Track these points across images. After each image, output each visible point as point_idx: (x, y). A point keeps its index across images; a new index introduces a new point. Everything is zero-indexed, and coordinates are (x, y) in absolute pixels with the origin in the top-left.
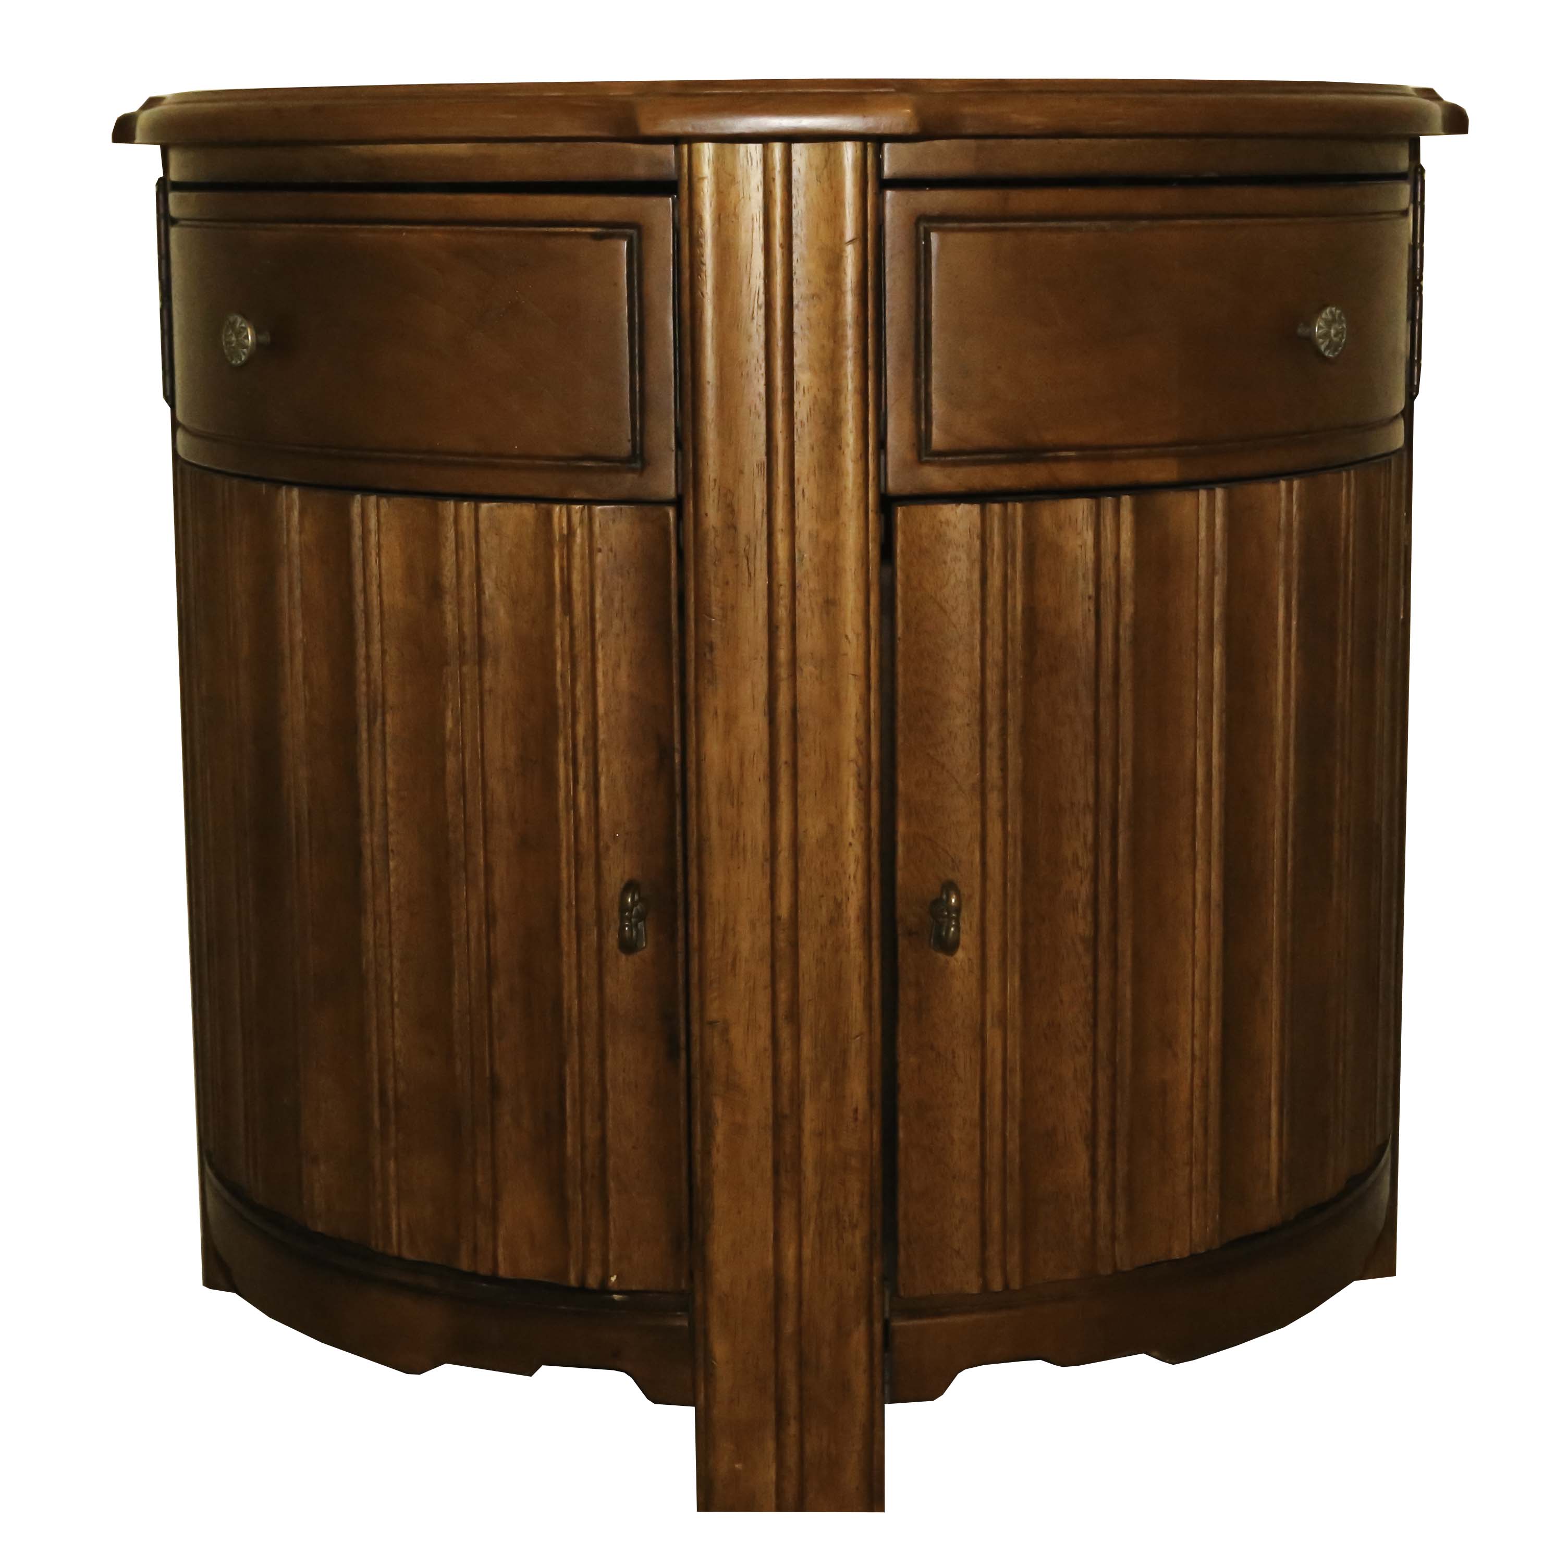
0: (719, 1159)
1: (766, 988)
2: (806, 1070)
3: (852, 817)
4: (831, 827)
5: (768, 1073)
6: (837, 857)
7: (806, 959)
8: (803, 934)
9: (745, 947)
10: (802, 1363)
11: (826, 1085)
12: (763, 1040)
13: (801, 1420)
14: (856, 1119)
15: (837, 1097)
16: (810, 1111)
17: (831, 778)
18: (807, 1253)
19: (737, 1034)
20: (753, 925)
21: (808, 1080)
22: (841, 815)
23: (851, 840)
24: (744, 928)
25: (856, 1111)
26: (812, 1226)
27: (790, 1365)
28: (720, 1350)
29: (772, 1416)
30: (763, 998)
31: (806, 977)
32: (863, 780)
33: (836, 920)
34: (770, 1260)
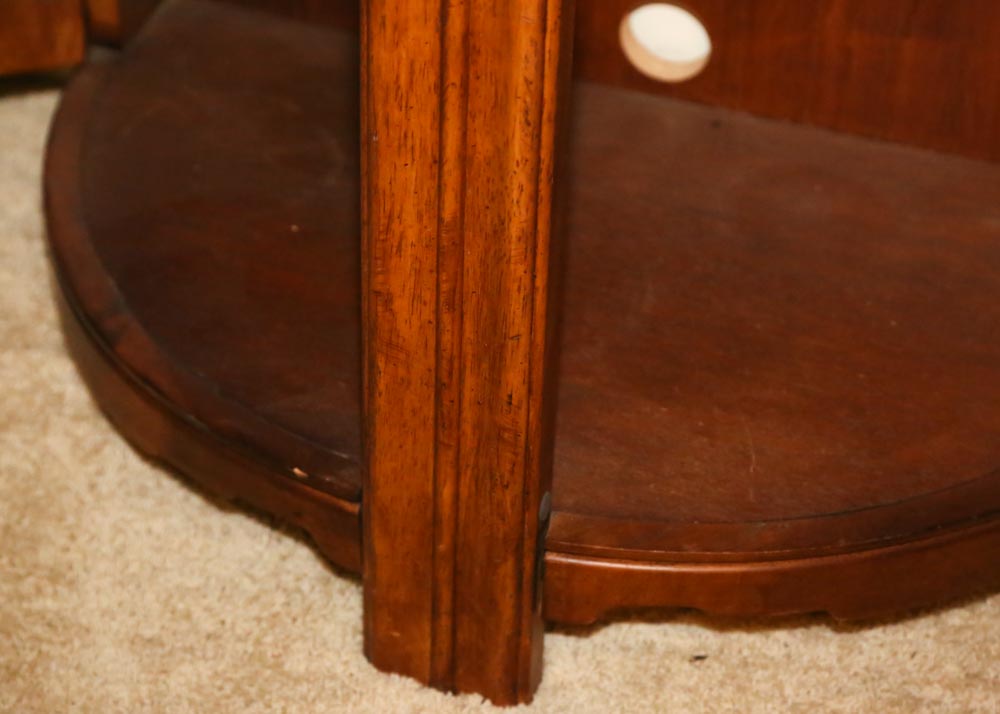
0: (381, 402)
1: (431, 271)
2: (468, 349)
3: (519, 148)
4: (498, 149)
5: (432, 343)
6: (502, 179)
7: (471, 258)
8: (469, 235)
9: (411, 235)
10: (456, 573)
11: (485, 366)
12: (428, 313)
13: (454, 615)
14: (510, 403)
15: (495, 378)
16: (470, 381)
17: (500, 106)
18: (464, 492)
19: (401, 305)
20: (420, 217)
21: (470, 357)
22: (507, 144)
23: (516, 169)
24: (410, 217)
25: (510, 397)
26: (469, 472)
27: (444, 574)
28: (380, 546)
29: (428, 605)
30: (429, 280)
31: (471, 272)
32: (532, 117)
33: (499, 231)
34: (430, 489)
